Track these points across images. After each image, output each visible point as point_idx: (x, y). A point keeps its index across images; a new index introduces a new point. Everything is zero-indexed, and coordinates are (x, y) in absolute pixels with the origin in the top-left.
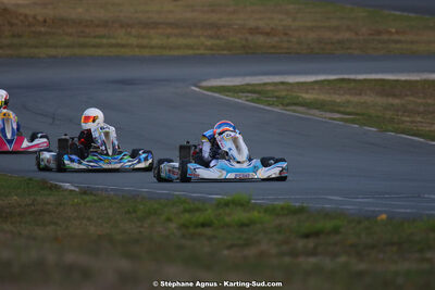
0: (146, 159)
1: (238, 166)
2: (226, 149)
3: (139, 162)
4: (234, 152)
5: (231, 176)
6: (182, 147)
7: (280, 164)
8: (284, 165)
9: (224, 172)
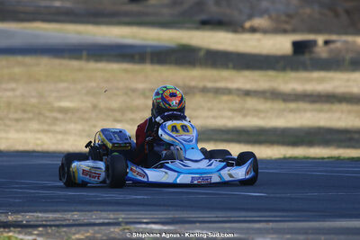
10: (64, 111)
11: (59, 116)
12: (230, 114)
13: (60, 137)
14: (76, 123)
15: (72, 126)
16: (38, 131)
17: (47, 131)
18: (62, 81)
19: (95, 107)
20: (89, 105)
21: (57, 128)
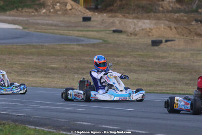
0: (24, 89)
1: (120, 93)
2: (111, 83)
3: (21, 90)
4: (116, 85)
5: (116, 98)
6: (81, 82)
7: (141, 92)
8: (143, 92)
9: (113, 97)
10: (53, 68)
11: (51, 71)
12: (124, 71)
13: (51, 80)
14: (58, 74)
15: (56, 75)
16: (42, 77)
17: (46, 77)
18: (53, 55)
19: (66, 67)
20: (64, 66)
21: (50, 76)
